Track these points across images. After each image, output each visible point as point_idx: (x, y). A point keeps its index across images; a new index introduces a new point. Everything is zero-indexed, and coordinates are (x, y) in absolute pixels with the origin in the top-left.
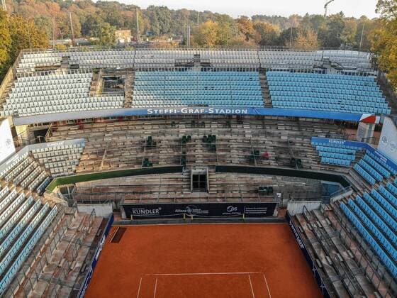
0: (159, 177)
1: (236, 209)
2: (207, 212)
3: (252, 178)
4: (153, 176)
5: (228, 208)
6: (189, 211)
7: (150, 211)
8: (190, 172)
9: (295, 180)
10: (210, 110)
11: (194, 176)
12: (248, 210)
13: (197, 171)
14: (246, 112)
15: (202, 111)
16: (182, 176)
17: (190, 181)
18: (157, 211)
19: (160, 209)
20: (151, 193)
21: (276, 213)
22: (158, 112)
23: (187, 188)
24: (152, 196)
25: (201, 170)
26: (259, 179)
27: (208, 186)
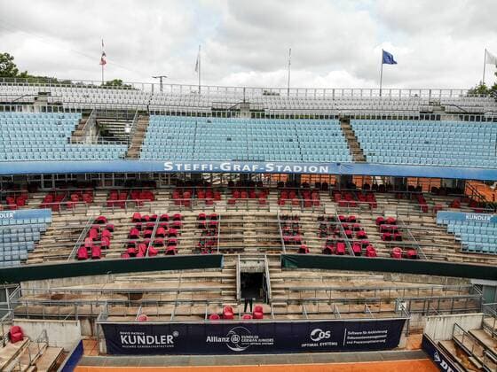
0: (178, 275)
1: (327, 334)
2: (270, 341)
3: (348, 279)
4: (167, 274)
5: (313, 333)
6: (235, 339)
7: (154, 339)
8: (234, 267)
9: (425, 281)
10: (267, 166)
11: (242, 274)
12: (351, 337)
13: (248, 264)
14: (326, 171)
15: (254, 168)
16: (219, 274)
17: (235, 283)
18: (170, 339)
19: (176, 334)
20: (160, 304)
21: (403, 341)
22: (182, 167)
23: (230, 295)
24: (162, 310)
25: (254, 264)
26: (360, 279)
27: (270, 291)
